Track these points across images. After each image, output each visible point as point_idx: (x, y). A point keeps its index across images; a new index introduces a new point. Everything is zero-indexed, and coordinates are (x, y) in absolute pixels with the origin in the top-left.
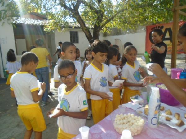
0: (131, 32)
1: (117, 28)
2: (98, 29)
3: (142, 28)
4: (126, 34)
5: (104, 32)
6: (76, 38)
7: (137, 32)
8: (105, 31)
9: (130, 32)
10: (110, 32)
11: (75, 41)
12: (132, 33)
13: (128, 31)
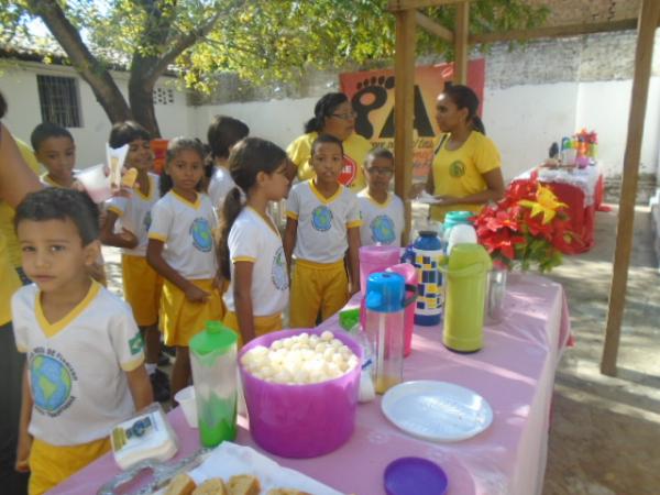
0: (289, 94)
1: (238, 74)
2: (150, 73)
3: (327, 80)
4: (273, 100)
5: (188, 86)
6: (68, 107)
7: (310, 92)
8: (193, 84)
9: (284, 93)
10: (210, 87)
11: (64, 115)
12: (295, 98)
13: (278, 89)
